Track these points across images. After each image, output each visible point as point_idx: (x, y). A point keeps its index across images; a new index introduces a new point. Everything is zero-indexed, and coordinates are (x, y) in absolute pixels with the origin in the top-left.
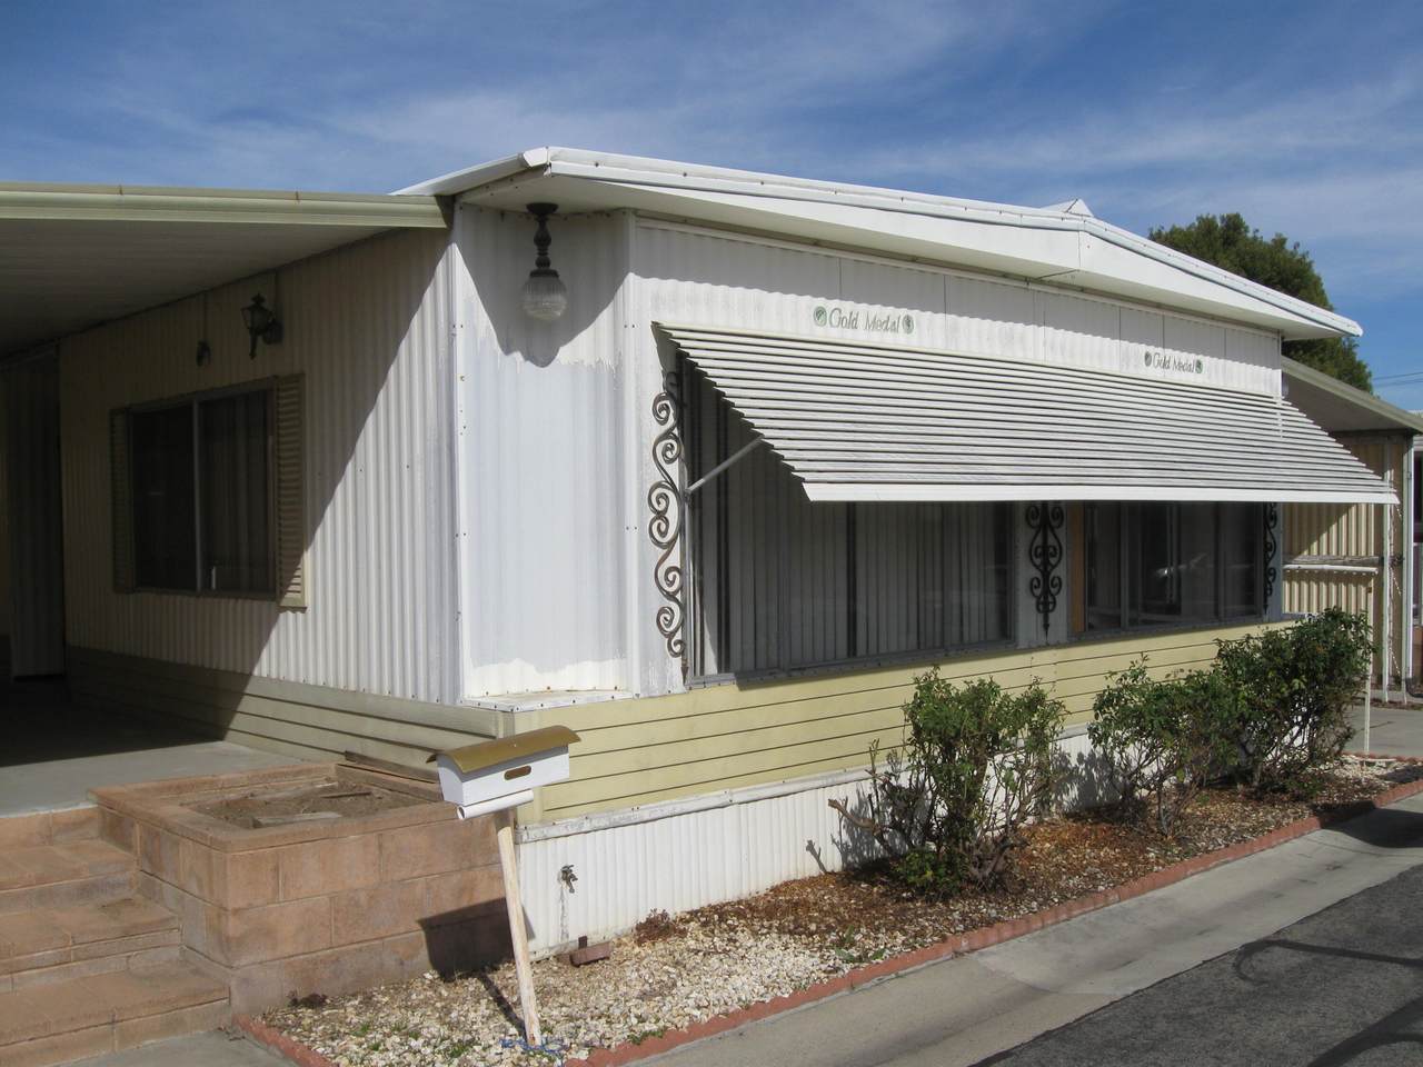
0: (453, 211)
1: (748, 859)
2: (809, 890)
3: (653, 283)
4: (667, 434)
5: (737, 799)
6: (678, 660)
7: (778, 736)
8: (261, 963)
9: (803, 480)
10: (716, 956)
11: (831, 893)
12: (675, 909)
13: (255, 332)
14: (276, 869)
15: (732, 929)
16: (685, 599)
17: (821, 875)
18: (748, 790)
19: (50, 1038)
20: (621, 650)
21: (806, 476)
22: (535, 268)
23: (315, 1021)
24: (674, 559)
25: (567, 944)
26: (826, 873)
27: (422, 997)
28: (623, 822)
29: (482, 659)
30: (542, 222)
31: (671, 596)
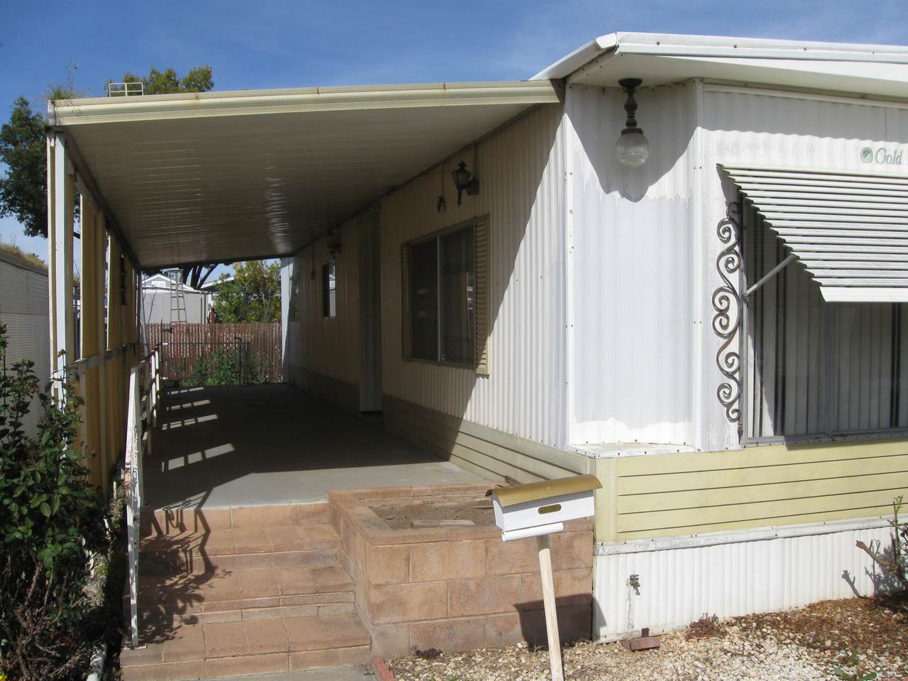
0: (565, 90)
1: (790, 582)
2: (839, 610)
3: (718, 134)
4: (730, 250)
5: (781, 534)
6: (735, 426)
7: (820, 488)
8: (394, 623)
9: (820, 284)
10: (741, 658)
11: (857, 615)
12: (724, 613)
13: (460, 188)
14: (408, 559)
15: (764, 636)
16: (742, 379)
17: (854, 598)
18: (794, 528)
19: (246, 657)
20: (688, 416)
21: (823, 281)
22: (625, 127)
23: (426, 669)
24: (734, 346)
25: (632, 632)
26: (859, 597)
27: (506, 661)
28: (682, 546)
29: (583, 417)
30: (631, 94)
31: (731, 376)
